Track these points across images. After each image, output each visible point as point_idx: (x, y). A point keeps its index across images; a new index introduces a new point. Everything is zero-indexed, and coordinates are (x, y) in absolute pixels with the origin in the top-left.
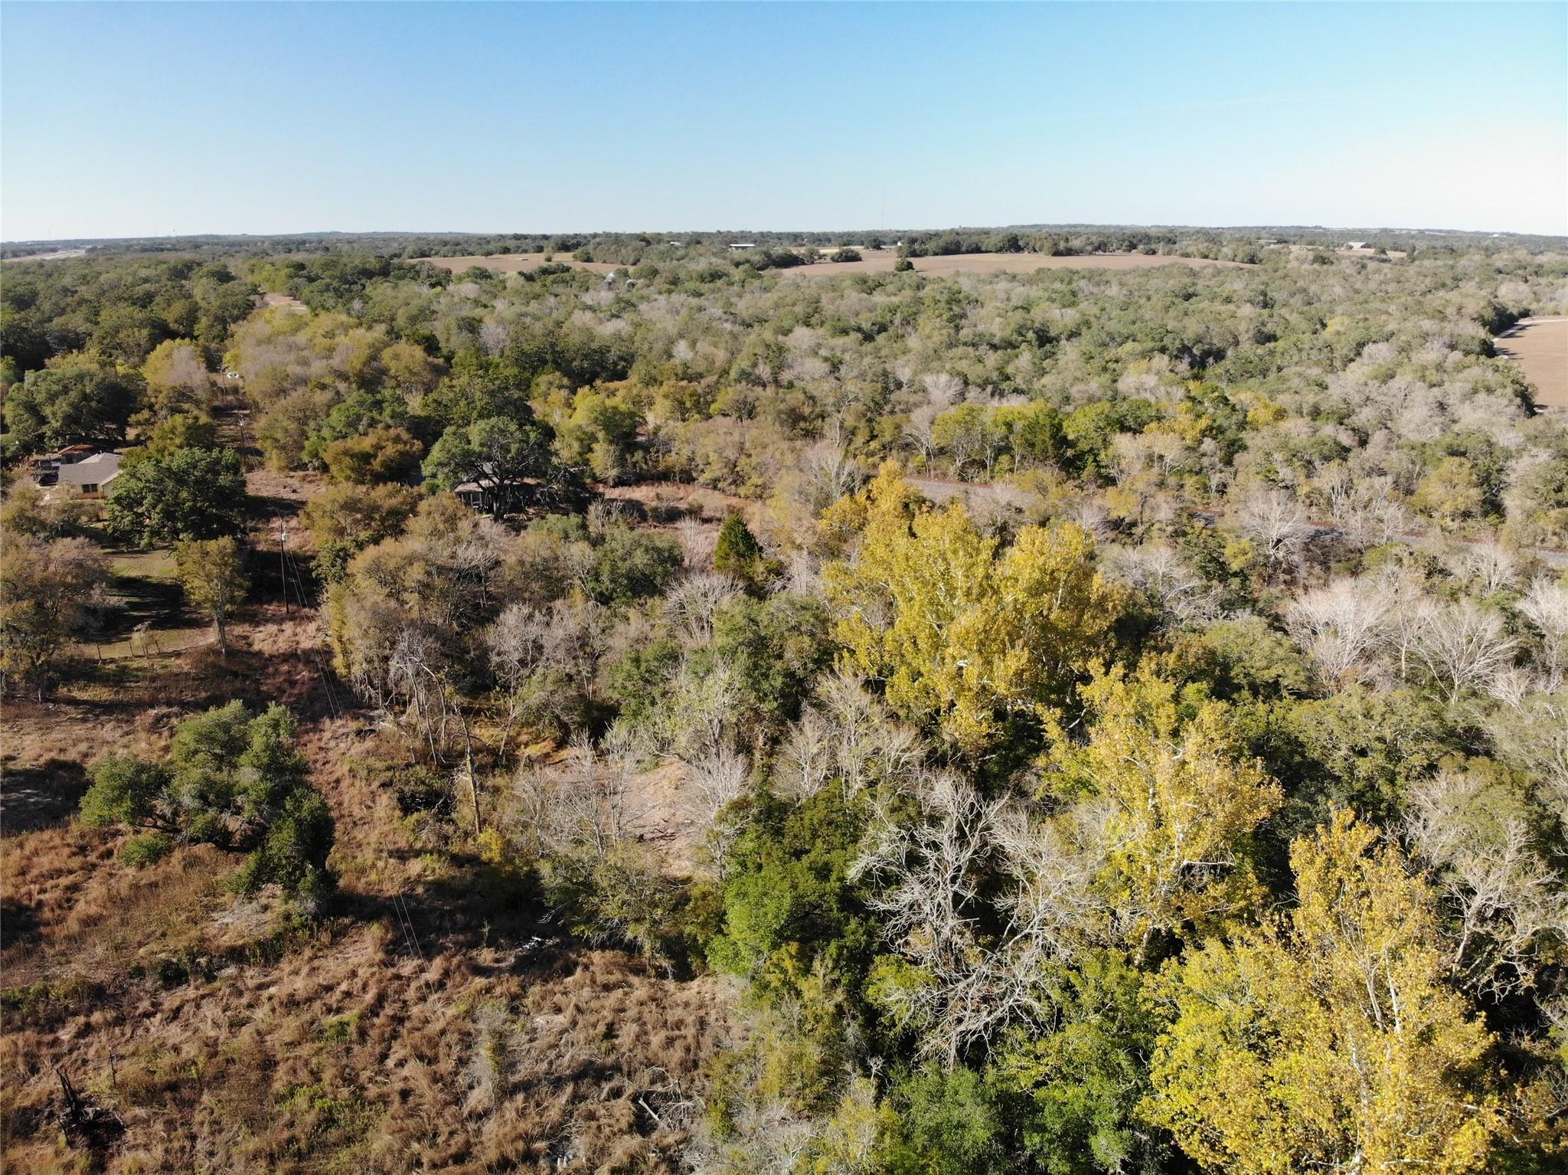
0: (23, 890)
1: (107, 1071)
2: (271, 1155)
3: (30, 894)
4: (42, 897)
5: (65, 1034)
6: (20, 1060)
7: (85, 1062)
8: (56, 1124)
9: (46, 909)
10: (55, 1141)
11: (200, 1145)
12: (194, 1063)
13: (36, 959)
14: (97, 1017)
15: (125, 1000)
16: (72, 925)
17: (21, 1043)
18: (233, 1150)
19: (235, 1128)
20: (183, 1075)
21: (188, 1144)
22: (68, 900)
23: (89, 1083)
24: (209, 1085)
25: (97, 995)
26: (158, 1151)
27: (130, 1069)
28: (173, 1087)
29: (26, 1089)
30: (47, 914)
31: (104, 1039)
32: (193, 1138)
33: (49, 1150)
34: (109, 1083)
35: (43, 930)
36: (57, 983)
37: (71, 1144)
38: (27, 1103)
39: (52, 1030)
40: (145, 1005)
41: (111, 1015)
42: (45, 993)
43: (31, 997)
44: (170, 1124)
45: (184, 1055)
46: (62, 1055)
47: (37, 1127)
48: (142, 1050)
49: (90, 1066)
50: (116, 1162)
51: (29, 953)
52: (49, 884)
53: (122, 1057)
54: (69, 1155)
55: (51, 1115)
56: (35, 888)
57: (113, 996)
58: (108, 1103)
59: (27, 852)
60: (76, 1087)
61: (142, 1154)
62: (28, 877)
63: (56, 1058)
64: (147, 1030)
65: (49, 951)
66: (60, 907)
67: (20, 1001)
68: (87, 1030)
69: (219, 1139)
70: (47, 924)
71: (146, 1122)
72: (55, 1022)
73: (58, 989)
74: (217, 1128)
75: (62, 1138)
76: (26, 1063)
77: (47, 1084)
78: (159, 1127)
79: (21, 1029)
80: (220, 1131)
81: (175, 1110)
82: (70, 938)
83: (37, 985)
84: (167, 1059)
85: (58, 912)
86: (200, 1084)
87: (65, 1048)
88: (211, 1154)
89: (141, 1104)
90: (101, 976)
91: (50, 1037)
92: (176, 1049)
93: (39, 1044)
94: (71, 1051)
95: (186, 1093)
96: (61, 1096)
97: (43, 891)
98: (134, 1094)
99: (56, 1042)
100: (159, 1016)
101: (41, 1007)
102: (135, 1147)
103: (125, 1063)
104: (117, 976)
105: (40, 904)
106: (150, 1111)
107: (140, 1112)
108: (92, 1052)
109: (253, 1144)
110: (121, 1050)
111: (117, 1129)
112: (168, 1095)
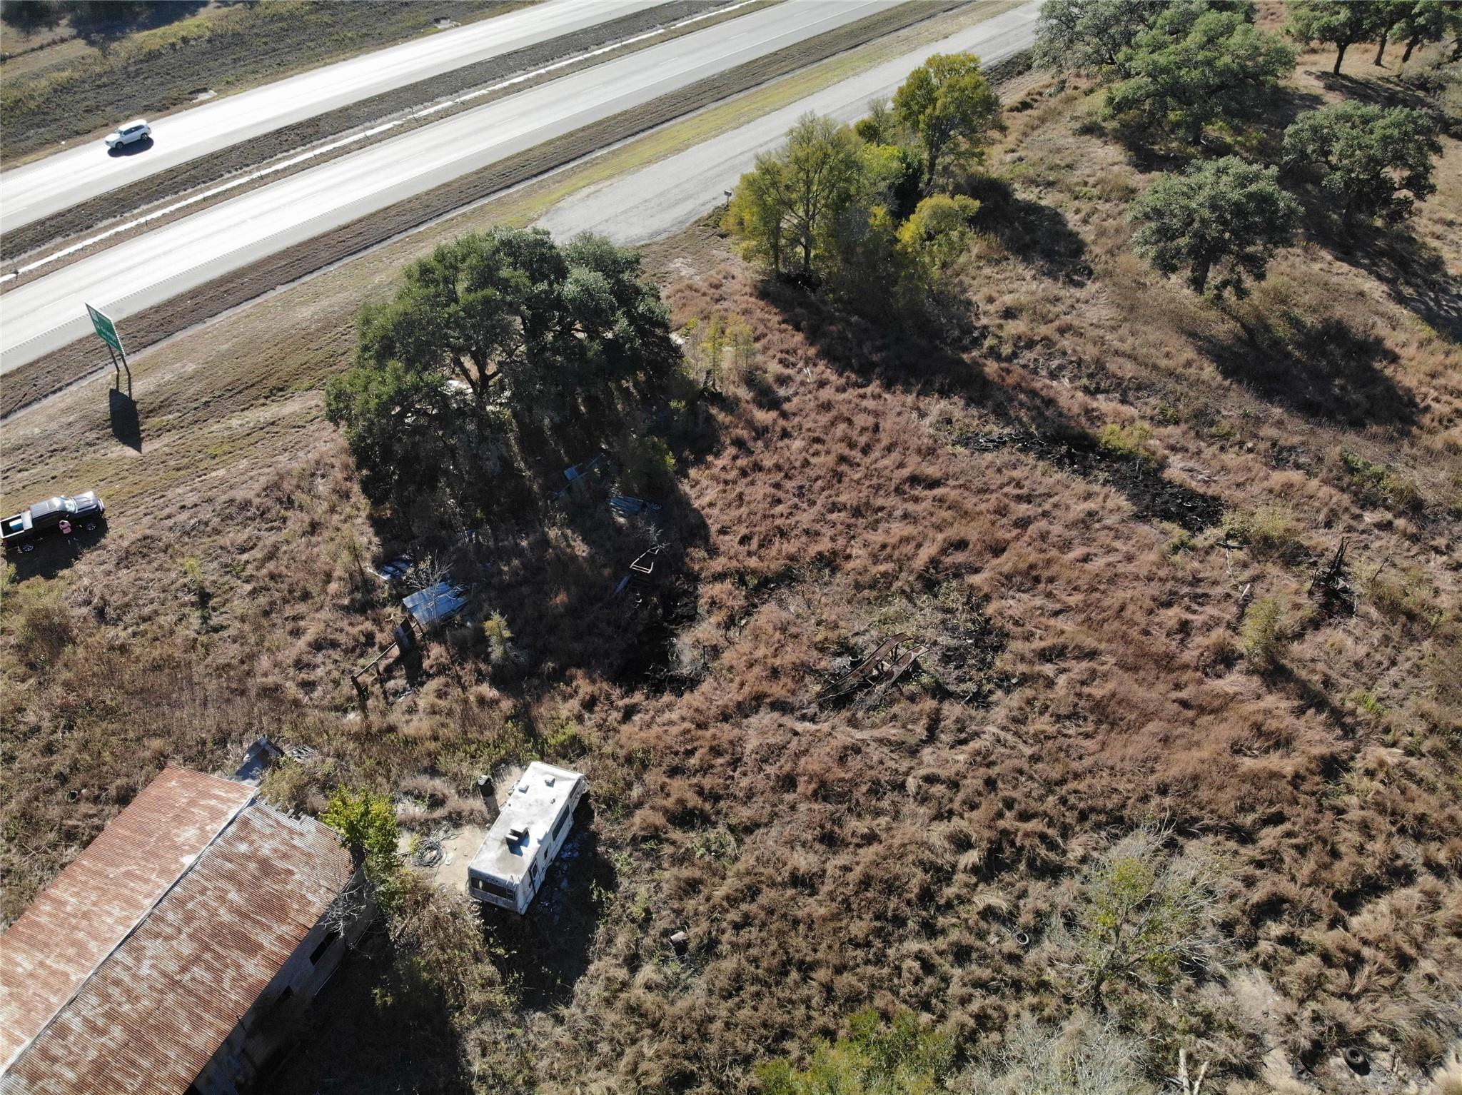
0: (1423, 390)
1: (1375, 566)
2: (1435, 726)
3: (1426, 396)
4: (1433, 404)
5: (1369, 517)
6: (1325, 510)
7: (1366, 547)
8: (1312, 572)
9: (1429, 416)
10: (1302, 583)
11: (1394, 673)
12: (1441, 613)
13: (1392, 448)
14: (1401, 523)
15: (1430, 527)
16: (1438, 442)
17: (1335, 499)
18: (1412, 697)
19: (1428, 683)
20: (1425, 614)
21: (1386, 663)
22: (1450, 421)
23: (1357, 564)
24: (1437, 637)
25: (1414, 507)
26: (1362, 650)
27: (1393, 579)
28: (1411, 616)
29: (1313, 533)
30: (1426, 420)
31: (1393, 542)
32: (1393, 663)
33: (1294, 585)
34: (1369, 575)
35: (1415, 430)
36: (1393, 476)
37: (1311, 593)
38: (1306, 543)
39: (1363, 507)
40: (1441, 542)
41: (1412, 529)
42: (1379, 477)
43: (1368, 473)
44: (1386, 639)
45: (1438, 600)
46: (1355, 530)
47: (1299, 564)
48: (1412, 572)
49: (1368, 553)
50: (1328, 631)
51: (1391, 439)
52: (1445, 398)
53: (1394, 566)
54: (1303, 599)
55: (1315, 564)
56: (1433, 393)
57: (1425, 517)
58: (1357, 588)
59: (1448, 362)
60: (1346, 560)
61: (1349, 642)
62: (1435, 382)
63: (1350, 529)
64: (1428, 561)
65: (1406, 449)
66: (1440, 422)
67: (1358, 470)
68: (1387, 526)
69: (1411, 681)
70: (1421, 428)
71: (1372, 624)
72: (1370, 503)
73: (1390, 482)
74: (1416, 671)
75: (1308, 585)
76: (1327, 516)
77: (1329, 541)
78: (1377, 634)
79: (1343, 490)
80: (1416, 676)
81: (1398, 632)
82: (1428, 450)
83: (1379, 468)
84: (1424, 593)
85: (1436, 424)
86: (1432, 631)
87: (1361, 527)
88: (1396, 685)
89: (1378, 608)
90: (1429, 496)
91: (1358, 511)
92: (1437, 592)
93: (1346, 509)
94: (1363, 532)
95: (1416, 628)
96: (1331, 556)
97: (1437, 400)
98: (1380, 598)
99: (1358, 517)
100: (1445, 558)
101: (1369, 485)
102: (1350, 633)
103: (1393, 571)
104: (1440, 504)
105: (1427, 409)
106: (1381, 618)
107: (1374, 613)
108: (1377, 544)
109: (1429, 706)
110: (1398, 560)
111: (1349, 610)
112: (1403, 619)
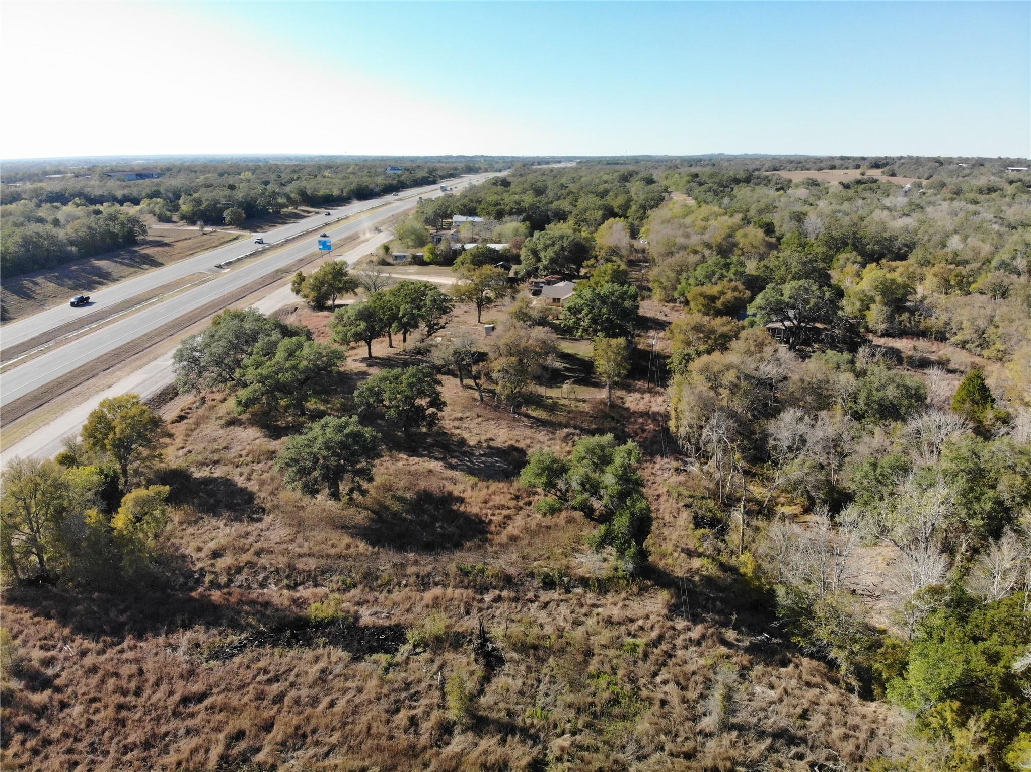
0: (484, 512)
1: (503, 626)
2: (579, 709)
3: (487, 515)
4: (493, 518)
5: (488, 598)
6: (462, 604)
7: (494, 617)
8: (471, 647)
9: (493, 525)
10: (469, 656)
11: (542, 687)
12: (549, 638)
13: (482, 551)
14: (505, 593)
15: (521, 589)
16: (504, 538)
17: (465, 595)
18: (559, 697)
19: (562, 683)
20: (542, 642)
21: (535, 684)
22: (505, 524)
23: (493, 629)
24: (554, 653)
25: (508, 581)
26: (519, 682)
27: (516, 629)
28: (535, 647)
29: (462, 622)
30: (493, 528)
31: (506, 607)
32: (539, 681)
33: (465, 660)
34: (503, 633)
35: (489, 536)
36: (489, 567)
37: (476, 660)
38: (460, 630)
39: (481, 594)
40: (530, 595)
41: (512, 594)
42: (482, 571)
43: (475, 571)
44: (529, 668)
45: (545, 630)
46: (484, 609)
47: (461, 646)
48: (524, 620)
49: (496, 620)
50: (496, 680)
51: (480, 547)
52: (497, 512)
53: (513, 621)
54: (474, 667)
55: (470, 641)
56: (490, 512)
57: (516, 584)
58: (500, 645)
59: (490, 492)
60: (486, 629)
61: (510, 680)
62: (488, 505)
63: (480, 610)
64: (529, 610)
65: (490, 549)
66: (500, 526)
67: (469, 572)
68: (498, 599)
69: (554, 687)
70: (492, 534)
71: (517, 663)
72: (483, 589)
73: (490, 571)
74: (553, 680)
75: (473, 656)
76: (465, 607)
77: (471, 623)
78: (523, 668)
79: (466, 588)
80: (555, 683)
81: (533, 661)
82: (501, 545)
83: (480, 566)
84: (535, 630)
85: (498, 528)
86: (550, 651)
87: (486, 606)
88: (547, 695)
89: (516, 651)
90: (512, 571)
91: (479, 597)
92: (541, 626)
93: (473, 599)
94: (488, 608)
95: (541, 653)
96: (477, 632)
97: (493, 515)
98: (514, 645)
99: (481, 601)
100: (537, 603)
101: (479, 578)
102: (508, 675)
103: (514, 625)
104: (520, 573)
105: (491, 521)
106: (520, 657)
107: (515, 656)
108: (498, 613)
109: (570, 698)
110: (513, 617)
111: (501, 661)
112: (532, 651)
